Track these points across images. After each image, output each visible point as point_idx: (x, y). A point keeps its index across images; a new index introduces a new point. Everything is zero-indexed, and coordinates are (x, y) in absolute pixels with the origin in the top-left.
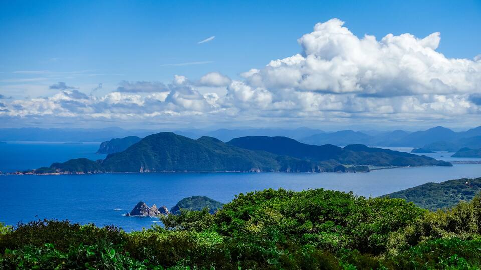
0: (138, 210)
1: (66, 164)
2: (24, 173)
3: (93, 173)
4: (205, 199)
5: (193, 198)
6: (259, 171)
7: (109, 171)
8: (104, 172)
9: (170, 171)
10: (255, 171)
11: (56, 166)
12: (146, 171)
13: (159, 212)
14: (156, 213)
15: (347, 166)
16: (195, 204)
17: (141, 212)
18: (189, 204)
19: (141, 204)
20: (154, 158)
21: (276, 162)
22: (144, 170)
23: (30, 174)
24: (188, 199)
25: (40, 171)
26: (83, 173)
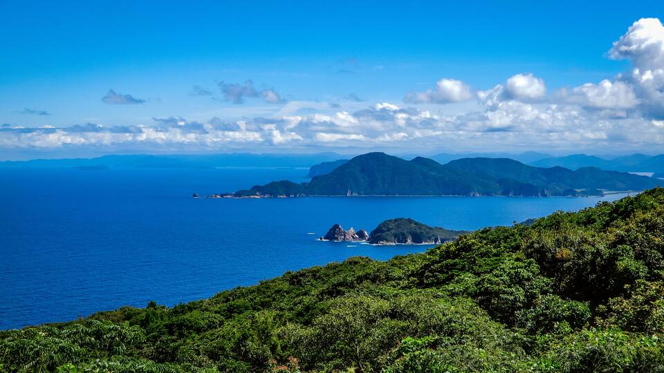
0: (332, 234)
1: (267, 186)
2: (222, 196)
3: (296, 196)
4: (410, 221)
5: (396, 220)
6: (478, 195)
7: (313, 194)
8: (307, 196)
9: (381, 194)
10: (474, 195)
11: (257, 189)
12: (354, 194)
13: (357, 236)
14: (353, 237)
15: (579, 190)
16: (398, 227)
17: (336, 236)
18: (391, 227)
19: (336, 226)
20: (362, 180)
21: (497, 185)
22: (352, 193)
23: (229, 197)
24: (390, 221)
25: (238, 194)
26: (285, 196)
